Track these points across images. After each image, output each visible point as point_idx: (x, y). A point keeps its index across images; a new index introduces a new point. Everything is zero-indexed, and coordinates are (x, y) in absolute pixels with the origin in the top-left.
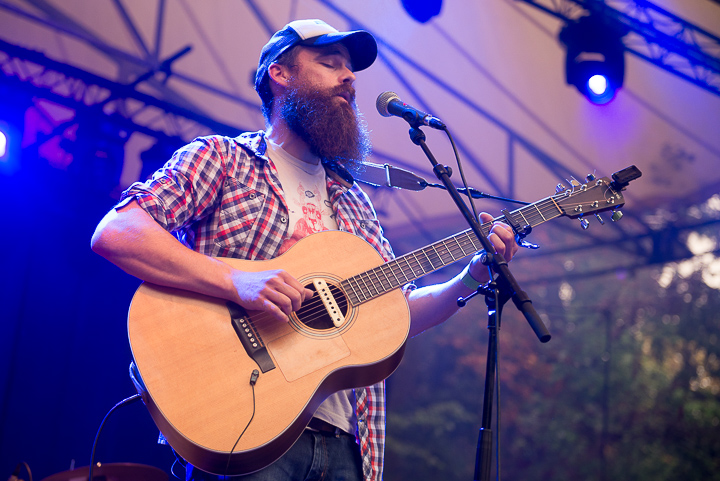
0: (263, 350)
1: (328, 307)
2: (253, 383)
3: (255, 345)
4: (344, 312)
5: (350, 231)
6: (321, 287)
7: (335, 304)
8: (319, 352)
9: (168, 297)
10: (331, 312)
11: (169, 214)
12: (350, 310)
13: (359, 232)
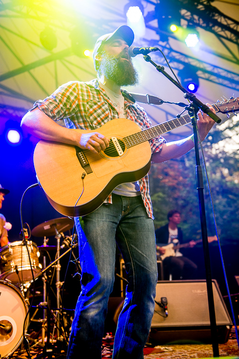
0: (88, 165)
1: (117, 148)
2: (83, 178)
3: (85, 163)
4: (123, 150)
5: (132, 120)
6: (115, 140)
7: (120, 147)
8: (112, 166)
9: (51, 144)
10: (118, 150)
11: (52, 111)
12: (126, 149)
13: (136, 120)
